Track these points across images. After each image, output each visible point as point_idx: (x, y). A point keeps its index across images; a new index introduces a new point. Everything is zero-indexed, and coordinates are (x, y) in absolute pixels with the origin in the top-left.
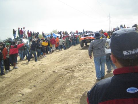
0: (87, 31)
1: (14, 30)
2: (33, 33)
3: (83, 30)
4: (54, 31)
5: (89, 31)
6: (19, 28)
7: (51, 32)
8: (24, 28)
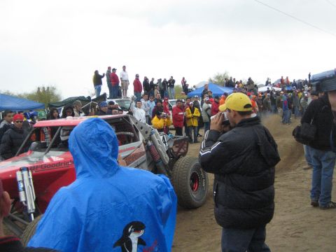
4: (218, 78)
6: (109, 68)
7: (211, 80)
8: (124, 68)
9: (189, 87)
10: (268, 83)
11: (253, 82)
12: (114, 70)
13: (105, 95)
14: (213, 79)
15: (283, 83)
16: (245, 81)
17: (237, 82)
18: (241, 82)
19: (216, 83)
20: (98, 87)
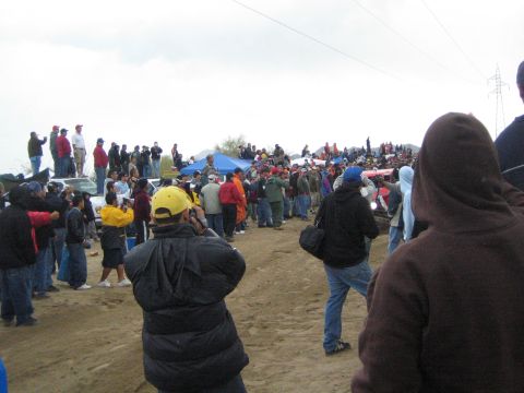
0: (383, 147)
1: (33, 134)
2: (123, 151)
3: (368, 142)
4: (230, 144)
5: (394, 144)
6: (55, 128)
7: (218, 148)
8: (78, 129)
9: (184, 159)
10: (305, 152)
11: (283, 152)
12: (64, 131)
13: (46, 171)
14: (221, 147)
15: (328, 153)
16: (271, 149)
17: (258, 152)
18: (264, 151)
19: (226, 153)
20: (34, 159)
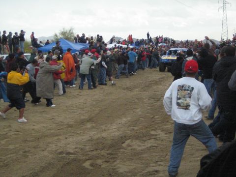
0: (157, 39)
2: (4, 35)
4: (63, 33)
7: (56, 35)
14: (58, 34)
